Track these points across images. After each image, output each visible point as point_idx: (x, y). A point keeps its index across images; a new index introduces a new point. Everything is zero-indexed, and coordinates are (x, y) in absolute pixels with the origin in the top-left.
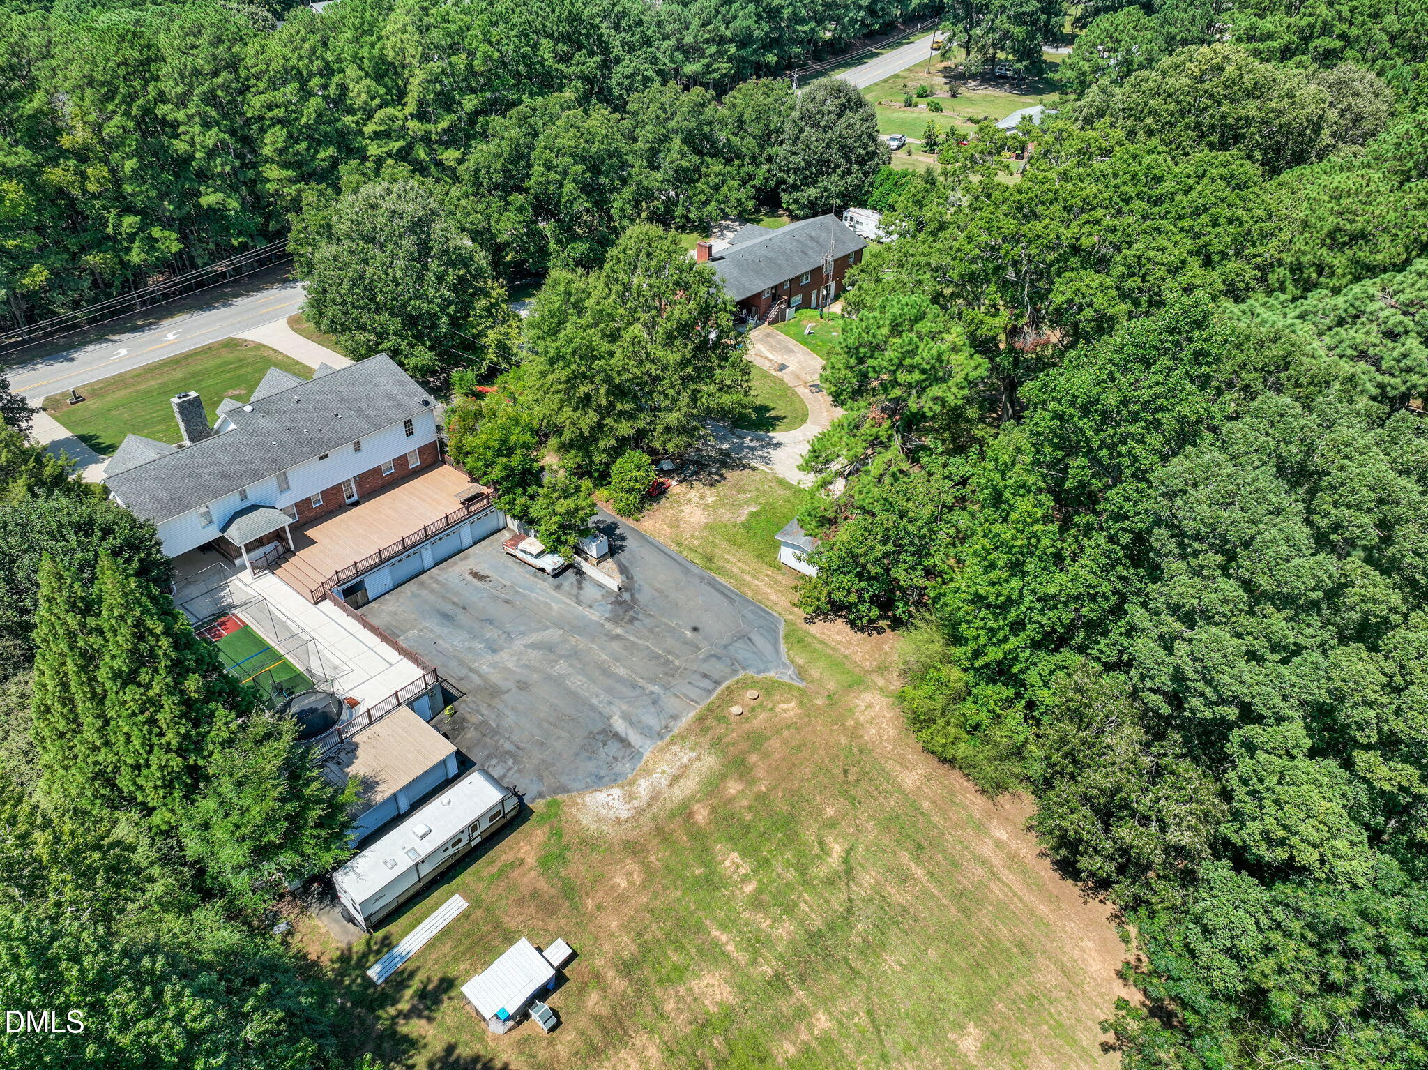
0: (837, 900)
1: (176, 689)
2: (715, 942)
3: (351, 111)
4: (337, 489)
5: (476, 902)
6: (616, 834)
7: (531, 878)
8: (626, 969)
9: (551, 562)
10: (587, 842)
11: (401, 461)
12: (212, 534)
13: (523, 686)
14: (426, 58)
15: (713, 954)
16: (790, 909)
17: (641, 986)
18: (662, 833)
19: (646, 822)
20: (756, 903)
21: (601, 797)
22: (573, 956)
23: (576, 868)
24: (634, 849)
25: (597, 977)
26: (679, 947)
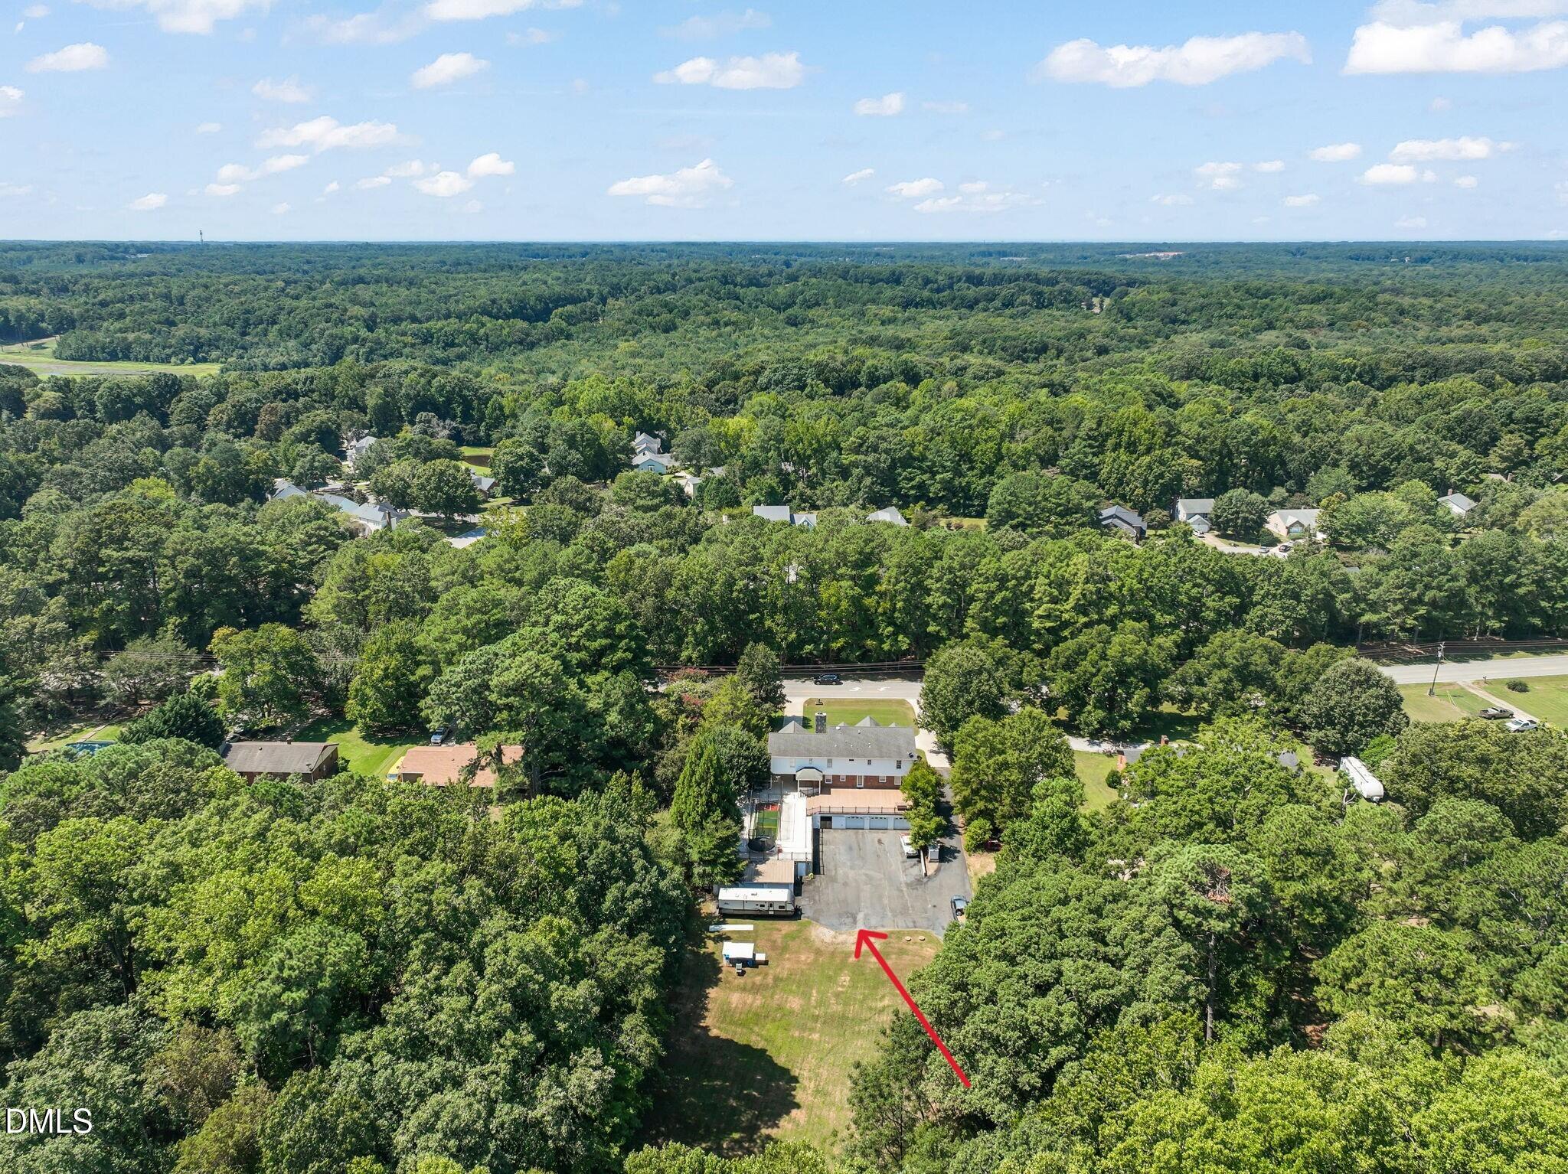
0: (865, 1015)
1: (709, 795)
2: (811, 995)
3: (1032, 600)
4: (854, 777)
5: (756, 931)
6: (818, 944)
7: (778, 937)
8: (776, 979)
9: (910, 850)
10: (807, 940)
11: (890, 779)
12: (792, 772)
13: (845, 884)
14: (1087, 581)
15: (806, 996)
16: (846, 1004)
17: (775, 986)
18: (833, 954)
19: (831, 949)
20: (837, 995)
21: (826, 930)
22: (766, 963)
23: (793, 945)
24: (818, 952)
25: (766, 974)
26: (798, 987)
